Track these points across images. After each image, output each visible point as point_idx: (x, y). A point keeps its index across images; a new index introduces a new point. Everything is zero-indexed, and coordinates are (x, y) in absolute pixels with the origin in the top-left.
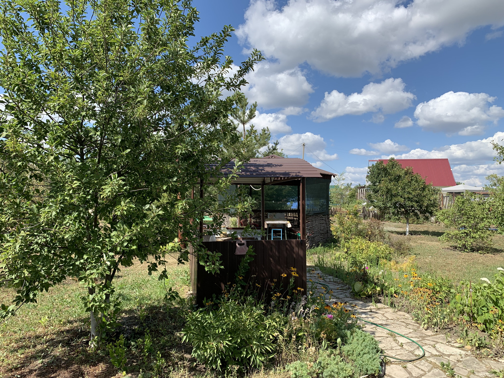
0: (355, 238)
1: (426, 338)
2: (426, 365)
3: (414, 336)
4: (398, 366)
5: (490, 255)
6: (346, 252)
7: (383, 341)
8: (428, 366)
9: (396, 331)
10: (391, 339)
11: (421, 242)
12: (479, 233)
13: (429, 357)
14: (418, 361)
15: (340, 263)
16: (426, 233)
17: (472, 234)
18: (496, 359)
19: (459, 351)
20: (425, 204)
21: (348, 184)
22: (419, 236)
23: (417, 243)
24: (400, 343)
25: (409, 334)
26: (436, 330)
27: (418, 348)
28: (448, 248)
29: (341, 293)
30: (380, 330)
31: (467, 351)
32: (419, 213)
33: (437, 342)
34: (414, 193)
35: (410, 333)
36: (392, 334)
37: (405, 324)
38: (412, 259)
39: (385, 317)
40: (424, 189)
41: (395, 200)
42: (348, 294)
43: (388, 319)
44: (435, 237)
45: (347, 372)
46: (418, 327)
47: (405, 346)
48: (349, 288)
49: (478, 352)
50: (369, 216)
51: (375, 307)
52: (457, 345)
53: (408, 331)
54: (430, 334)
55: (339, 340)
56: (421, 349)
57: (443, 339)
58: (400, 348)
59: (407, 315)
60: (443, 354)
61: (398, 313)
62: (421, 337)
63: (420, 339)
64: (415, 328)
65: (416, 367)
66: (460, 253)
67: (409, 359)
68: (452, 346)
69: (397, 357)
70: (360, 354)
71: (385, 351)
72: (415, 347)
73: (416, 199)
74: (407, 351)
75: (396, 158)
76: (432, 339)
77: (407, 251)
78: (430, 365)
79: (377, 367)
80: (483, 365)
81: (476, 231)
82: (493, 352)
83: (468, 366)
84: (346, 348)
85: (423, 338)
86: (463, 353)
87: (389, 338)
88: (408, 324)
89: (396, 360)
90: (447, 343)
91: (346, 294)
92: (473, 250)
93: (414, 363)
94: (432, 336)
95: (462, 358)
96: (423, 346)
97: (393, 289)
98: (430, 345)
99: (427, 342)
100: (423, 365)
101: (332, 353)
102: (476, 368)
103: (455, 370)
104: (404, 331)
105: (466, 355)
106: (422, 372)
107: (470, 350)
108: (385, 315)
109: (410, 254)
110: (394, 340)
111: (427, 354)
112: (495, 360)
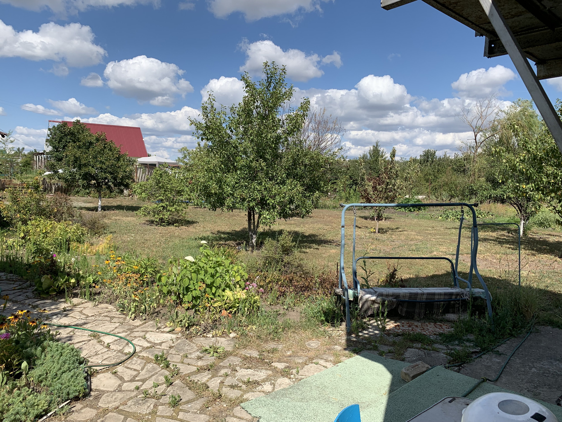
0: (35, 219)
1: (135, 330)
2: (139, 362)
3: (121, 330)
4: (107, 373)
5: (184, 227)
6: (23, 238)
7: (84, 346)
8: (141, 363)
9: (100, 329)
10: (94, 341)
11: (116, 218)
12: (175, 206)
13: (141, 351)
14: (129, 361)
15: (14, 253)
16: (120, 207)
17: (168, 208)
18: (205, 335)
19: (170, 336)
20: (120, 176)
21: (19, 149)
22: (112, 212)
23: (111, 219)
24: (106, 344)
25: (116, 330)
26: (144, 318)
27: (127, 344)
28: (145, 224)
29: (19, 293)
30: (80, 334)
31: (177, 334)
32: (112, 186)
33: (147, 332)
34: (107, 163)
35: (116, 328)
36: (95, 335)
37: (109, 319)
38: (109, 239)
39: (84, 314)
40: (118, 159)
41: (84, 170)
42: (30, 294)
43: (88, 316)
44: (131, 212)
45: (40, 407)
46: (125, 319)
47: (112, 347)
48: (31, 285)
49: (188, 332)
50: (51, 190)
51: (70, 305)
52: (168, 329)
53: (113, 326)
54: (138, 324)
55: (24, 364)
56: (130, 345)
57: (153, 326)
58: (106, 350)
59: (110, 307)
60: (155, 344)
61: (99, 306)
62: (129, 329)
63: (129, 333)
64: (121, 320)
65: (128, 368)
66: (156, 227)
67: (119, 361)
68: (162, 332)
69: (104, 362)
70: (56, 374)
71: (89, 359)
72: (124, 344)
73: (110, 170)
74: (115, 351)
75: (82, 121)
76: (142, 330)
77: (102, 230)
78: (143, 361)
79: (82, 386)
80: (194, 345)
81: (172, 204)
82: (201, 329)
83: (180, 350)
84: (36, 372)
85: (131, 330)
86: (174, 336)
87: (92, 341)
88: (112, 318)
89: (103, 367)
90: (157, 330)
91: (28, 294)
92: (169, 224)
93: (125, 365)
94: (140, 325)
95: (173, 342)
96: (133, 340)
97: (91, 279)
98: (139, 337)
99: (136, 334)
100: (135, 364)
101: (14, 386)
102: (187, 350)
103: (168, 359)
104: (108, 327)
105: (177, 338)
106: (135, 373)
107: (180, 332)
108: (84, 312)
109: (105, 233)
110: (99, 342)
111: (138, 349)
112: (203, 336)
